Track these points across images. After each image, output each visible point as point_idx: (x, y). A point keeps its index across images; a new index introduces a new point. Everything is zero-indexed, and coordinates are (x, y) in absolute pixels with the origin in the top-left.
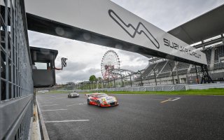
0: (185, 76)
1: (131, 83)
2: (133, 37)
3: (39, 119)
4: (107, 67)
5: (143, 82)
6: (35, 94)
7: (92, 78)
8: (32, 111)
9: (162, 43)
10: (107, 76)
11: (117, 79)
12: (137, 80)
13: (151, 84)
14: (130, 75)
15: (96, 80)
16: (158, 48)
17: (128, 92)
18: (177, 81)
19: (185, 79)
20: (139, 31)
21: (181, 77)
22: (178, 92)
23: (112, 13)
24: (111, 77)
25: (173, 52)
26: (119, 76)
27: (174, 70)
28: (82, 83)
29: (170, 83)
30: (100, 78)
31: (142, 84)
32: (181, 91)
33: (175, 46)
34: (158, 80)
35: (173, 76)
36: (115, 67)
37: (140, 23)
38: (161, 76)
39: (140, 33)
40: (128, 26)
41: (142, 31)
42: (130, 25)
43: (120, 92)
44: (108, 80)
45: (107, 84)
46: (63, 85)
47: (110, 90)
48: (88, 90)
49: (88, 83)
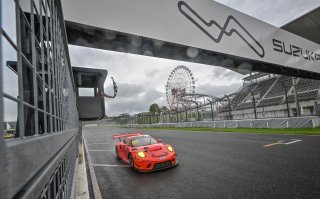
0: (311, 103)
1: (212, 115)
2: (218, 41)
3: (86, 160)
4: (174, 91)
5: (233, 113)
6: (81, 129)
7: (154, 108)
8: (78, 150)
9: (269, 48)
10: (176, 105)
11: (190, 109)
12: (222, 110)
13: (246, 117)
14: (211, 103)
15: (159, 111)
16: (262, 56)
17: (208, 129)
18: (296, 112)
19: (311, 108)
20: (228, 30)
21: (303, 104)
22: (296, 129)
23: (183, 7)
24: (180, 106)
25: (291, 62)
26: (193, 105)
27: (289, 93)
28: (139, 115)
29: (283, 114)
30: (165, 108)
31: (231, 117)
32: (302, 129)
33: (296, 51)
34: (258, 110)
35: (287, 102)
36: (188, 91)
37: (230, 17)
38: (264, 104)
39: (229, 34)
40: (209, 25)
41: (233, 30)
42: (212, 22)
43: (195, 128)
44: (176, 111)
45: (175, 116)
46: (115, 118)
47: (179, 125)
48: (148, 125)
49: (148, 115)
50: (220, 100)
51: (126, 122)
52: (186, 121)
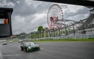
1: (74, 32)
4: (52, 19)
5: (86, 30)
7: (40, 28)
10: (53, 27)
11: (61, 28)
12: (79, 29)
14: (73, 25)
15: (44, 30)
17: (72, 40)
24: (56, 27)
26: (63, 26)
28: (32, 33)
30: (47, 28)
31: (85, 32)
36: (59, 19)
43: (65, 40)
44: (53, 30)
45: (53, 33)
46: (17, 35)
47: (55, 38)
48: (37, 39)
49: (37, 33)
50: (78, 23)
51: (24, 38)
52: (60, 35)
